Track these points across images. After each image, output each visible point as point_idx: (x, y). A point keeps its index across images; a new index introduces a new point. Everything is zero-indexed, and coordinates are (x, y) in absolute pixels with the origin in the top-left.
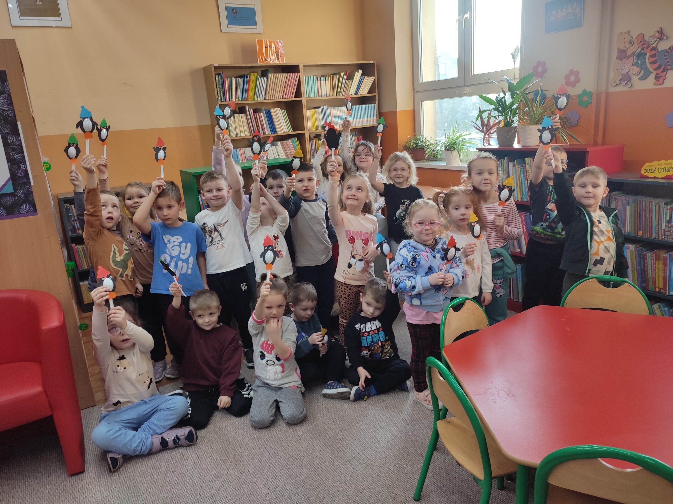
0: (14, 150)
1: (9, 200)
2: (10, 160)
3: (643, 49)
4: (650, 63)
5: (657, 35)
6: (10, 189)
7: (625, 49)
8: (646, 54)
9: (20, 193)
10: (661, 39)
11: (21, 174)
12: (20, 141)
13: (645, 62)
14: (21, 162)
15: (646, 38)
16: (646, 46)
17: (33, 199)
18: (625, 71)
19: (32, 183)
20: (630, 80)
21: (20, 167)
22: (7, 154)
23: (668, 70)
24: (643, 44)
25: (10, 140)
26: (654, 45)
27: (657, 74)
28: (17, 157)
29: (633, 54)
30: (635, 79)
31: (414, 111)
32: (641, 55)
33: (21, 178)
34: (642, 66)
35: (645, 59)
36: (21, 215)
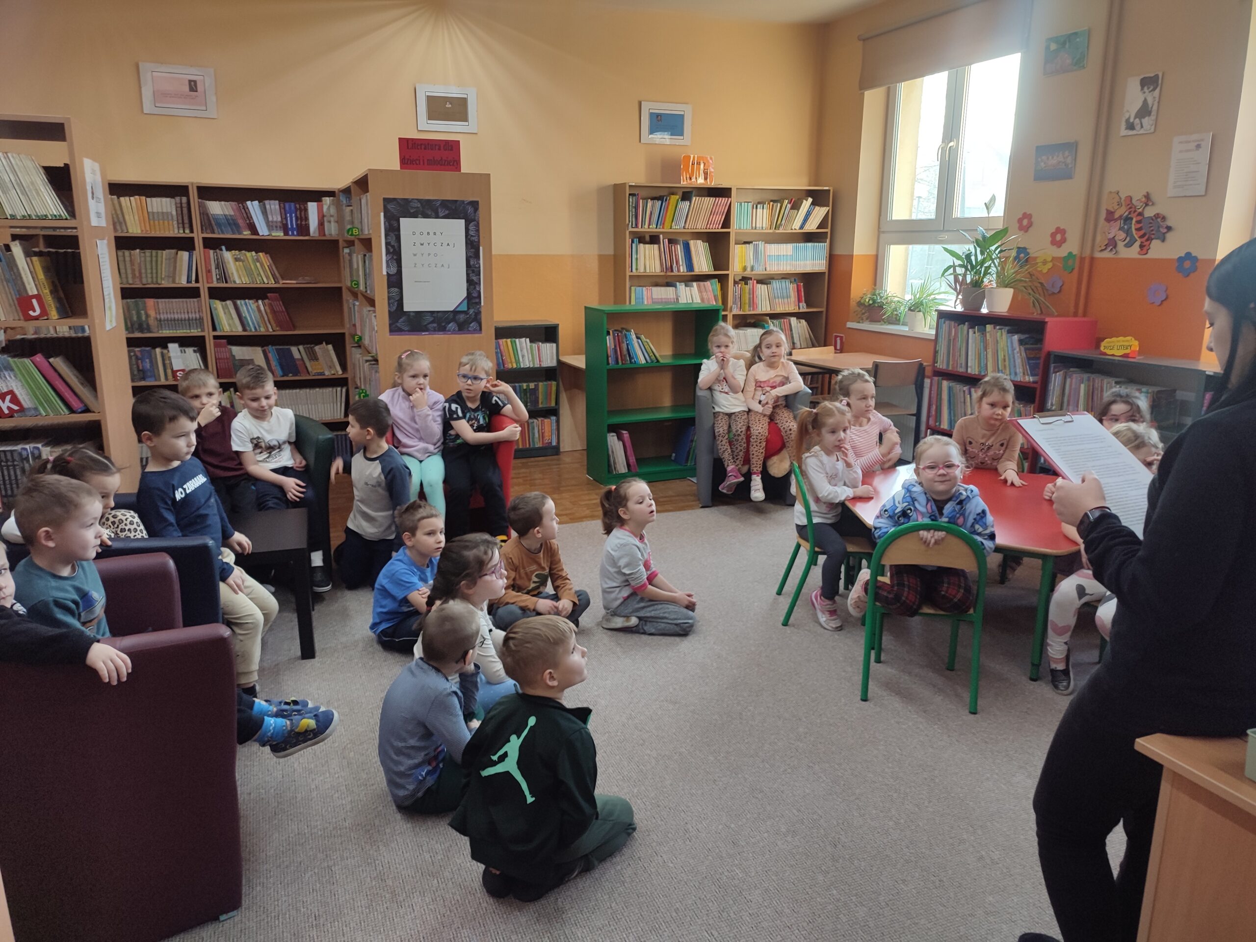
0: (473, 272)
1: (462, 317)
2: (470, 282)
3: (1130, 213)
4: (1136, 229)
5: (1144, 199)
6: (464, 308)
7: (1113, 210)
8: (1132, 219)
9: (471, 311)
10: (1147, 205)
11: (475, 295)
12: (479, 264)
13: (1131, 228)
14: (476, 283)
15: (1134, 202)
16: (1133, 210)
17: (480, 319)
18: (1111, 236)
19: (482, 304)
20: (1115, 247)
21: (475, 288)
22: (468, 275)
23: (1152, 239)
24: (1130, 208)
25: (472, 263)
26: (1140, 210)
27: (1142, 242)
28: (475, 278)
29: (1121, 216)
30: (1120, 245)
31: (877, 256)
32: (1128, 219)
33: (475, 298)
34: (1128, 232)
35: (1131, 224)
36: (469, 332)
